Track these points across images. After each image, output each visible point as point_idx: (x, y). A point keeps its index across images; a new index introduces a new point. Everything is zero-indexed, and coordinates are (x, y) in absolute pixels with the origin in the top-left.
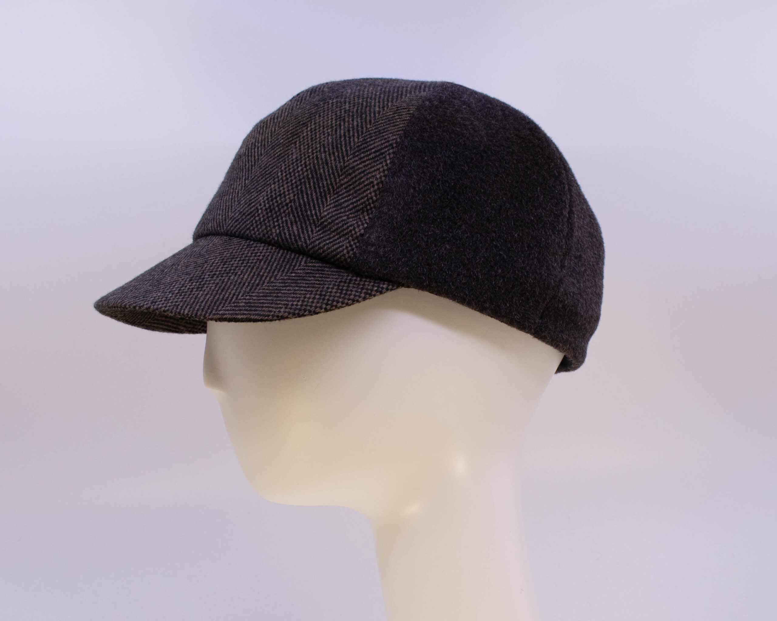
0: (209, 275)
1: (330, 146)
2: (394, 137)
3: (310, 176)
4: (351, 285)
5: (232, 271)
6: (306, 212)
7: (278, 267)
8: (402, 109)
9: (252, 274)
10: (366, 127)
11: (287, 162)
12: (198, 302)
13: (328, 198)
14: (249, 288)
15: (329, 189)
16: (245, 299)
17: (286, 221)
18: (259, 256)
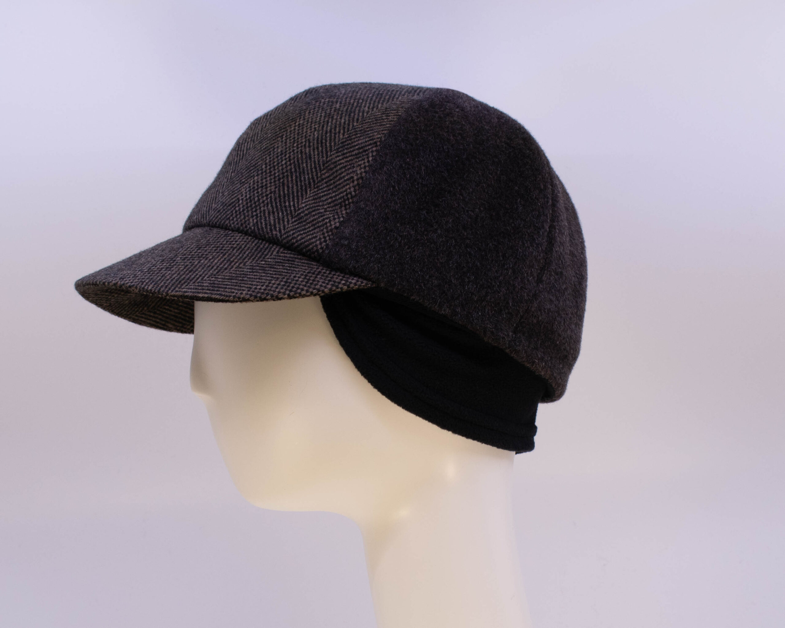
0: (181, 258)
1: (315, 142)
2: (379, 136)
3: (293, 170)
4: (319, 276)
5: (204, 256)
6: (285, 202)
7: (250, 255)
8: (391, 110)
9: (222, 260)
10: (353, 126)
11: (272, 155)
12: (163, 280)
13: (308, 192)
14: (217, 271)
15: (310, 183)
16: (210, 280)
17: (264, 210)
18: (233, 244)
